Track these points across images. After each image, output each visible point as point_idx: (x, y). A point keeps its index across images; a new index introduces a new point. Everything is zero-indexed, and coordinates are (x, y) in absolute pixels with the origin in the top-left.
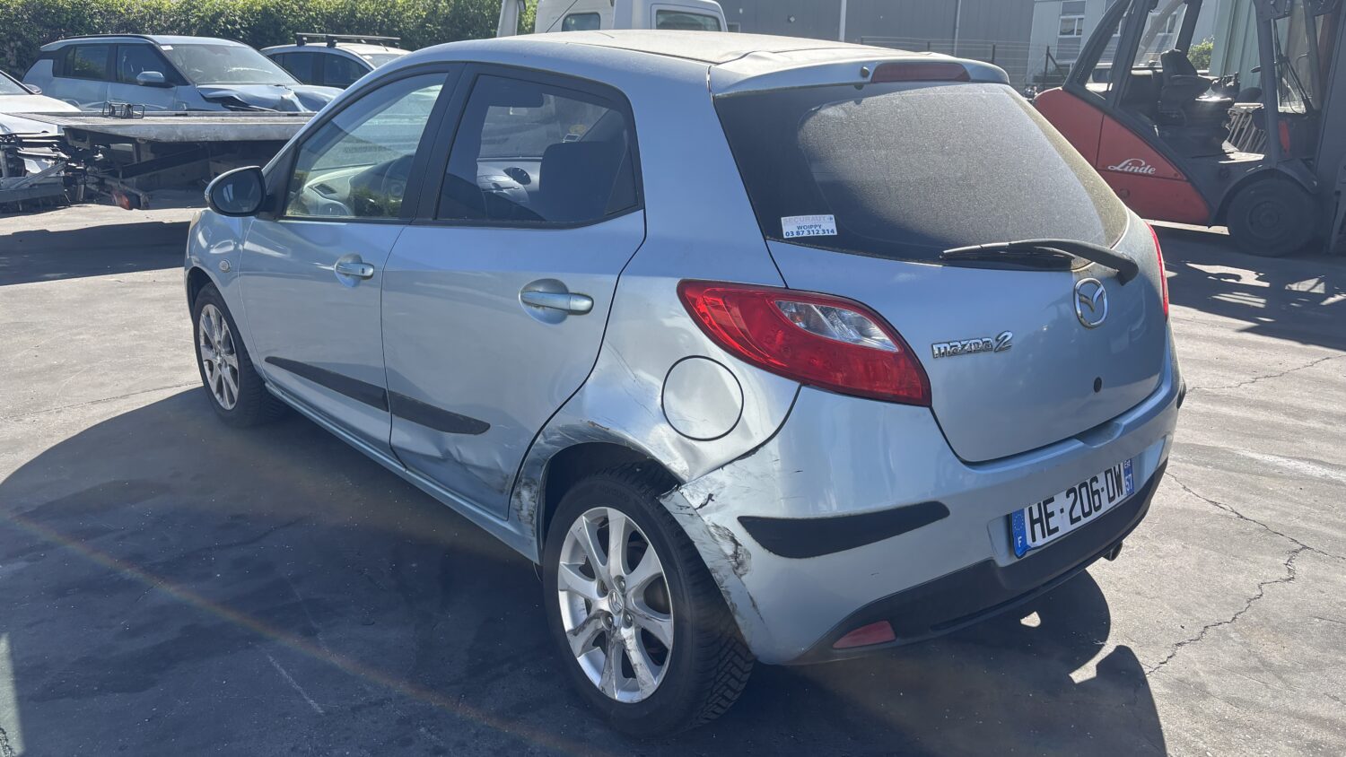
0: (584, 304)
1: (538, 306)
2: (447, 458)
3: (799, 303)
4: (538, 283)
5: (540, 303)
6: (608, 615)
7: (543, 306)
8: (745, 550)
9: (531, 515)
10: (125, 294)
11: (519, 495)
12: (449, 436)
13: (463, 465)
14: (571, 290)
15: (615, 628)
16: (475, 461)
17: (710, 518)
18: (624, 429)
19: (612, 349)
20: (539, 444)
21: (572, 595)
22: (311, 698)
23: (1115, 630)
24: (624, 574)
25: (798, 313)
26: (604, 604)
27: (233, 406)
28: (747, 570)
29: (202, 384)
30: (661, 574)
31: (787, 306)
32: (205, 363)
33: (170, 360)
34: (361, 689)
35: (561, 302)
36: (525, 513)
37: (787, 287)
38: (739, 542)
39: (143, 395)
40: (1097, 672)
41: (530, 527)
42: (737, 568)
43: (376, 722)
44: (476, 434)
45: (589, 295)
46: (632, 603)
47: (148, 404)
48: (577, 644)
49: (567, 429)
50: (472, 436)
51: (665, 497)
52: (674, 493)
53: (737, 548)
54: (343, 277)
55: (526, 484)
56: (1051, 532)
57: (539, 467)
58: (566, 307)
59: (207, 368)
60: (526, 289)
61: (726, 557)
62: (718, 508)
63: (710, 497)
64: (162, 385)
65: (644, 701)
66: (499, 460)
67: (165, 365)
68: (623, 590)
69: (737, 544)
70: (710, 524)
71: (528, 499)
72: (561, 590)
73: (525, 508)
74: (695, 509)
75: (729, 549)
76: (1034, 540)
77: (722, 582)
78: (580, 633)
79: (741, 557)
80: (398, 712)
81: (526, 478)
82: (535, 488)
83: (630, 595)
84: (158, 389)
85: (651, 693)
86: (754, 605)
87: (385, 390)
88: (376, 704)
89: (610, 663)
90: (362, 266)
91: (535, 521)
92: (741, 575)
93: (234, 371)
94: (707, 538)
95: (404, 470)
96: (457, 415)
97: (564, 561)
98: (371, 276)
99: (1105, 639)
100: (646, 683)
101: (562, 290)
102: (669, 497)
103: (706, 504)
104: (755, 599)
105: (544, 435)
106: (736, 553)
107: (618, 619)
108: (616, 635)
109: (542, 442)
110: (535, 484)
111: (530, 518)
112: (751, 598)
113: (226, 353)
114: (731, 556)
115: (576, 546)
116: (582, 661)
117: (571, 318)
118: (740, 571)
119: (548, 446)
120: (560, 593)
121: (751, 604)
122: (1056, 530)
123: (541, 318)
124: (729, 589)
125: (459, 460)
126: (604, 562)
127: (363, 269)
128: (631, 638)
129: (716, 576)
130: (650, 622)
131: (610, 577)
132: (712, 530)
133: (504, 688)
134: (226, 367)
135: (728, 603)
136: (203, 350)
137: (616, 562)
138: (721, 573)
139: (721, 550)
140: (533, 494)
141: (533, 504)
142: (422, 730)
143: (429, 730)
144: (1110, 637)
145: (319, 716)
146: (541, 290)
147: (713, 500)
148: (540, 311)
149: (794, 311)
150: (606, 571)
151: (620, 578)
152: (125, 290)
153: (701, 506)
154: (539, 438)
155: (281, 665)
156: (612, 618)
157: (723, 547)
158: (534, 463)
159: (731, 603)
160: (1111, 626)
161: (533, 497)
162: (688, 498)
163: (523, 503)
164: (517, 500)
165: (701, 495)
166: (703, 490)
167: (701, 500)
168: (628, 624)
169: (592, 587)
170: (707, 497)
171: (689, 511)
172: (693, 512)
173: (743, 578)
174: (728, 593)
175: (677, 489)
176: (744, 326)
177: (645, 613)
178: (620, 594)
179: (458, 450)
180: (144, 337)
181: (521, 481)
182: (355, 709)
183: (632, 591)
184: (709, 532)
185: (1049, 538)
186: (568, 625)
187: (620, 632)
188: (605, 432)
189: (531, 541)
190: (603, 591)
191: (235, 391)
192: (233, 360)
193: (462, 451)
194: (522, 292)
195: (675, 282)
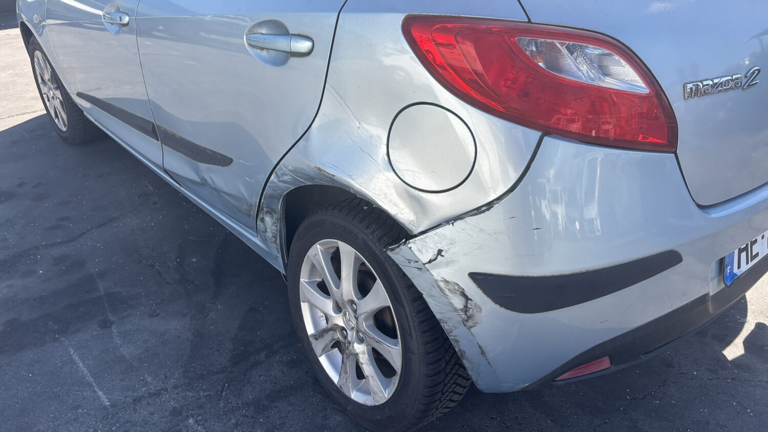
0: (304, 46)
1: (262, 49)
2: (204, 183)
3: (540, 40)
4: (261, 24)
5: (263, 46)
6: (343, 329)
7: (267, 49)
8: (476, 304)
9: (275, 237)
10: (11, 43)
11: (263, 220)
12: (203, 166)
13: (216, 190)
14: (291, 32)
15: (349, 343)
16: (225, 190)
17: (439, 273)
18: (350, 176)
19: (335, 94)
20: (273, 182)
21: (312, 307)
22: (101, 389)
23: (753, 307)
24: (355, 299)
25: (539, 52)
26: (339, 321)
27: (66, 128)
28: (476, 323)
29: (45, 112)
30: (389, 307)
31: (529, 43)
32: (44, 96)
33: (32, 92)
34: (143, 380)
35: (282, 44)
36: (269, 234)
37: (529, 22)
38: (470, 297)
39: (9, 119)
40: (745, 349)
41: (274, 246)
42: (467, 321)
43: (152, 414)
44: (223, 166)
45: (309, 36)
46: (364, 326)
47: (11, 126)
48: (318, 346)
49: (295, 171)
50: (220, 167)
51: (392, 250)
52: (402, 247)
53: (467, 303)
54: (110, 25)
55: (267, 212)
56: (753, 258)
57: (276, 200)
58: (287, 49)
59: (46, 100)
60: (251, 32)
61: (456, 310)
62: (448, 264)
63: (440, 252)
64: (23, 112)
65: (375, 406)
66: (243, 190)
67: (28, 96)
68: (355, 311)
69: (467, 298)
70: (439, 278)
71: (271, 224)
72: (303, 302)
73: (269, 230)
74: (424, 264)
75: (459, 303)
76: (739, 267)
77: (452, 332)
78: (320, 339)
79: (471, 310)
80: (172, 403)
81: (267, 207)
82: (275, 216)
83: (361, 318)
84: (20, 115)
85: (382, 403)
86: (483, 353)
87: (153, 123)
88: (154, 394)
89: (346, 368)
90: (120, 15)
91: (278, 242)
92: (471, 327)
93: (61, 102)
94: (435, 292)
95: (179, 186)
96: (205, 148)
97: (303, 279)
98: (127, 24)
99: (745, 316)
100: (377, 394)
101: (281, 30)
102: (397, 250)
103: (435, 259)
104: (484, 348)
105: (276, 174)
106: (466, 306)
107: (351, 335)
108: (350, 348)
109: (276, 180)
110: (276, 213)
111: (274, 239)
112: (480, 347)
113: (54, 88)
114: (462, 310)
115: (313, 268)
116: (323, 360)
117: (293, 61)
118: (470, 323)
119: (282, 184)
120: (302, 303)
121: (480, 352)
122: (757, 254)
123: (266, 61)
124: (457, 338)
125: (213, 186)
126: (338, 286)
127: (120, 17)
128: (364, 353)
129: (445, 327)
130: (380, 345)
131: (343, 300)
132: (442, 285)
133: (261, 376)
134: (56, 99)
135: (457, 349)
136: (41, 86)
137: (347, 287)
138: (450, 324)
139: (451, 303)
140: (274, 221)
141: (276, 228)
142: (191, 421)
143: (197, 421)
144: (749, 314)
145: (105, 408)
146: (264, 32)
147: (443, 256)
148: (264, 53)
149: (534, 49)
150: (340, 295)
151: (352, 302)
152: (11, 41)
153: (430, 262)
154: (272, 177)
155: (79, 358)
156: (346, 331)
157: (452, 301)
158: (271, 197)
159: (460, 350)
160: (748, 304)
161: (275, 223)
162: (417, 253)
163: (267, 227)
164: (262, 224)
165: (429, 250)
166: (432, 245)
167: (430, 256)
168: (361, 341)
169: (328, 305)
170: (436, 252)
171: (417, 265)
172: (422, 267)
173: (472, 330)
174: (457, 341)
175: (405, 243)
176: (479, 67)
177: (375, 337)
178: (352, 314)
179: (211, 178)
180: (17, 74)
181: (262, 209)
182: (136, 401)
183: (363, 316)
184: (439, 286)
185: (751, 264)
186: (310, 330)
187: (353, 347)
188: (332, 178)
189: (277, 257)
190: (338, 308)
191: (65, 117)
192: (58, 94)
193: (214, 178)
194: (247, 35)
195: (400, 18)
